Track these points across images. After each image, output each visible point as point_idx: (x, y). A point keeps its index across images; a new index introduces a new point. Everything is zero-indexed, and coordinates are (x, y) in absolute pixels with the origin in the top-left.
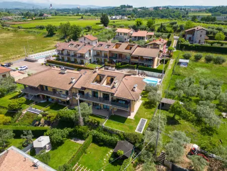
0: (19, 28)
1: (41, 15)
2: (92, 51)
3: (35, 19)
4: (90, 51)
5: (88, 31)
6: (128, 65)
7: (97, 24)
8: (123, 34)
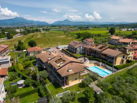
0: (69, 33)
1: (87, 28)
2: (81, 47)
3: (82, 30)
4: (80, 47)
5: (99, 37)
6: (97, 58)
7: (107, 33)
8: (114, 40)
